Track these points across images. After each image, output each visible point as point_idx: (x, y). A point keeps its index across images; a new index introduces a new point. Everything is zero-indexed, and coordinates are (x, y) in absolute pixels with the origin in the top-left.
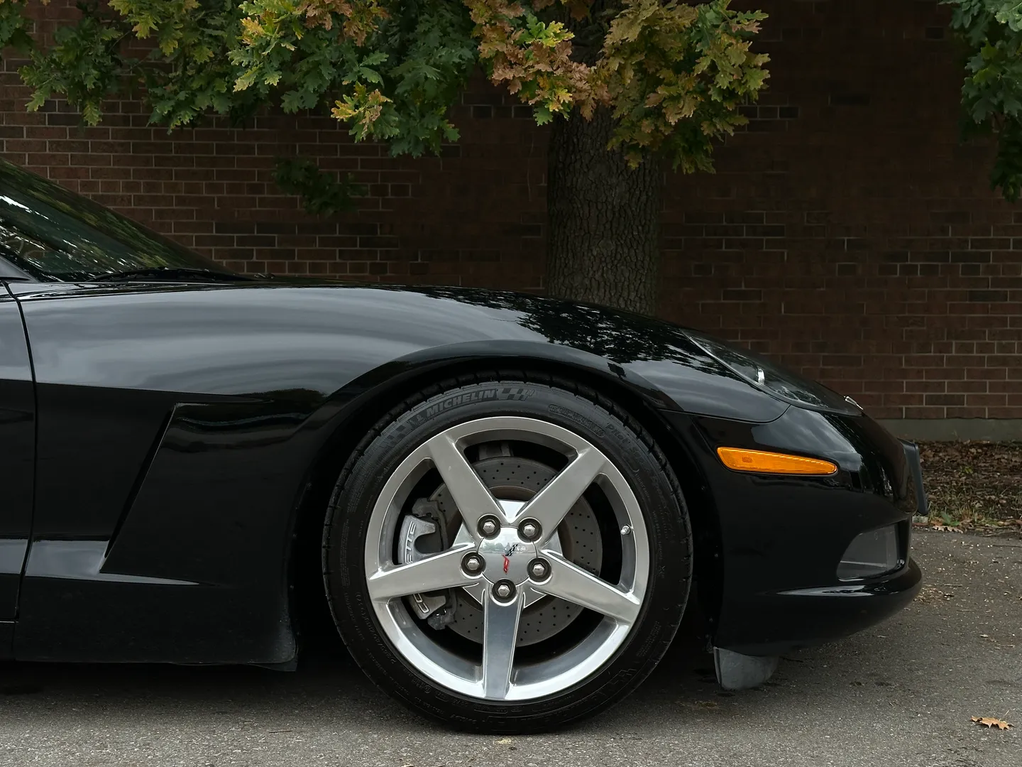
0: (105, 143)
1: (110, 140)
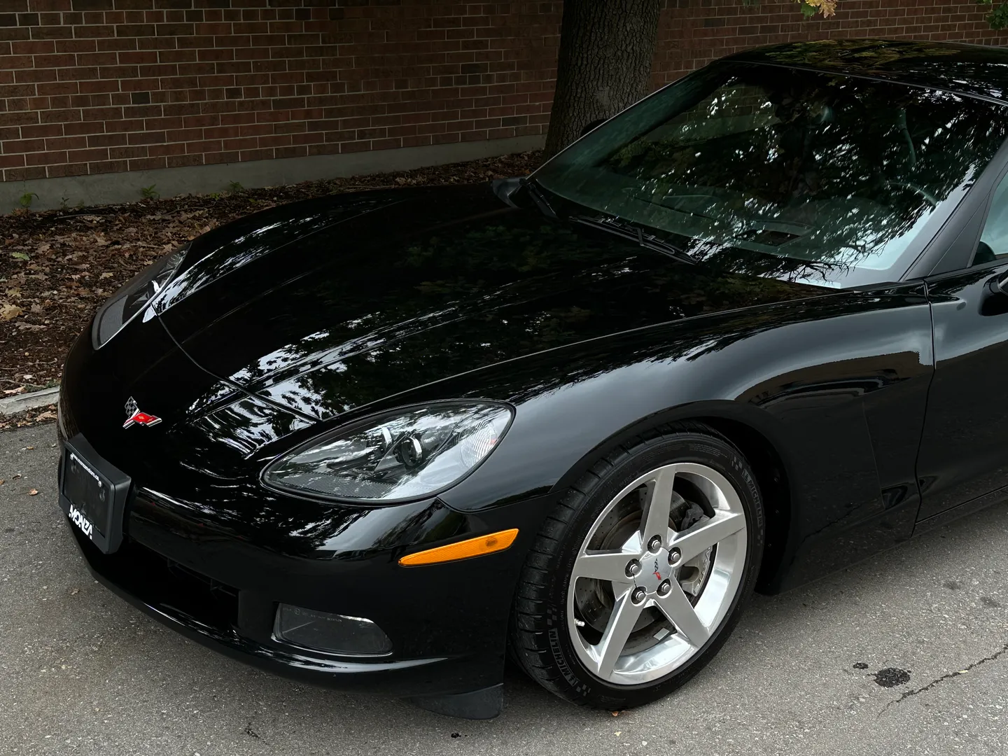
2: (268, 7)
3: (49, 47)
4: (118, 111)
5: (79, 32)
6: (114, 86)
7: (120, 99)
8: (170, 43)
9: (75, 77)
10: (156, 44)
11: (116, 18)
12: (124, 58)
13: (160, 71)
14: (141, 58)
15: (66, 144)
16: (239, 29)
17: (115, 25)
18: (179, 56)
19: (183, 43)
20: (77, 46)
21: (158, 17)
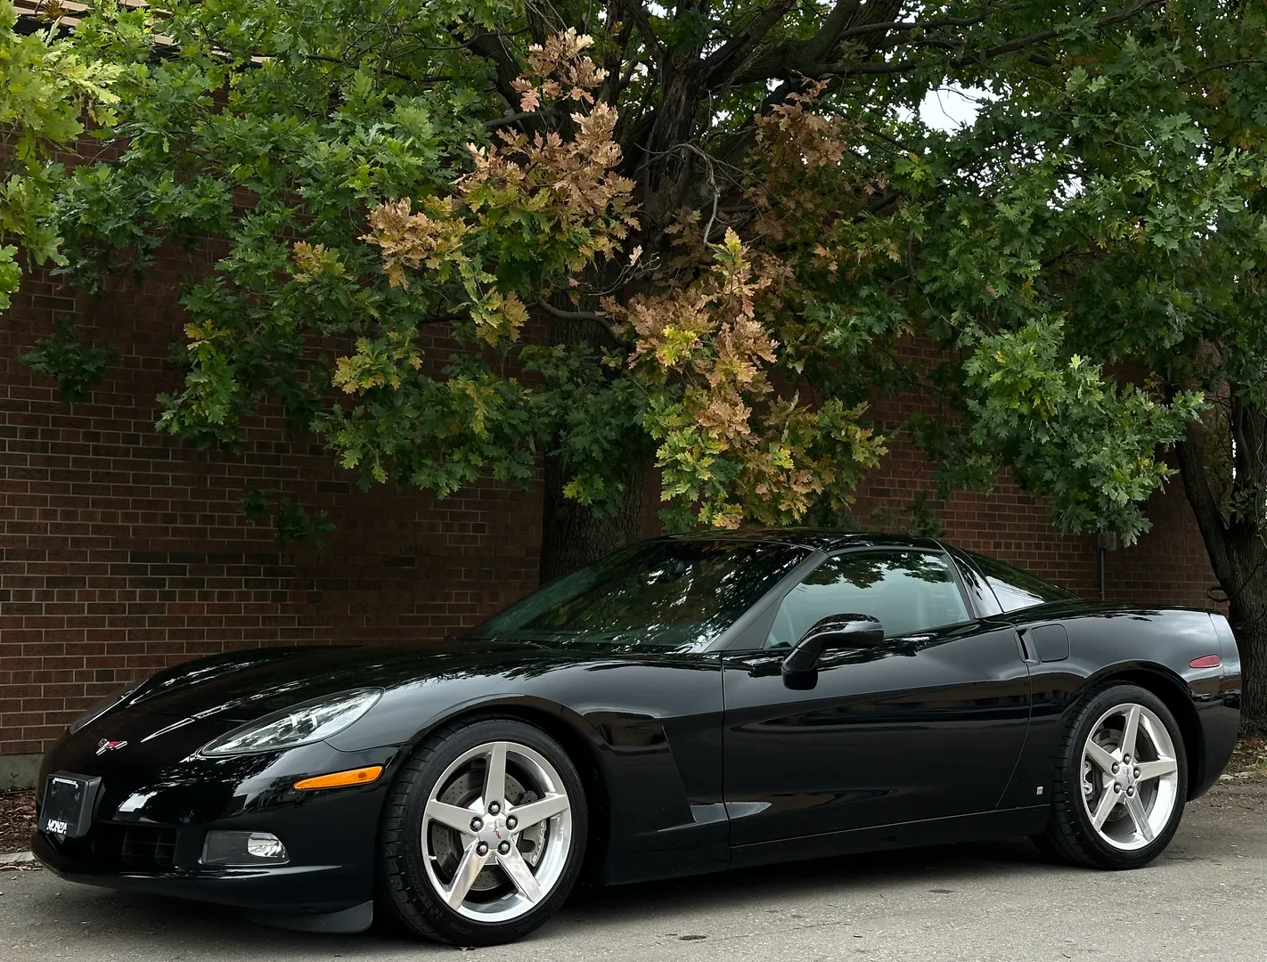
0: (23, 469)
1: (28, 467)
2: (244, 589)
3: (18, 622)
4: (79, 689)
5: (49, 609)
6: (78, 663)
7: (83, 676)
8: (140, 622)
9: (39, 652)
10: (126, 622)
11: (89, 596)
12: (92, 635)
13: (127, 648)
14: (110, 635)
15: (22, 720)
16: (212, 609)
17: (86, 603)
18: (148, 634)
19: (153, 621)
20: (46, 623)
21: (131, 595)
